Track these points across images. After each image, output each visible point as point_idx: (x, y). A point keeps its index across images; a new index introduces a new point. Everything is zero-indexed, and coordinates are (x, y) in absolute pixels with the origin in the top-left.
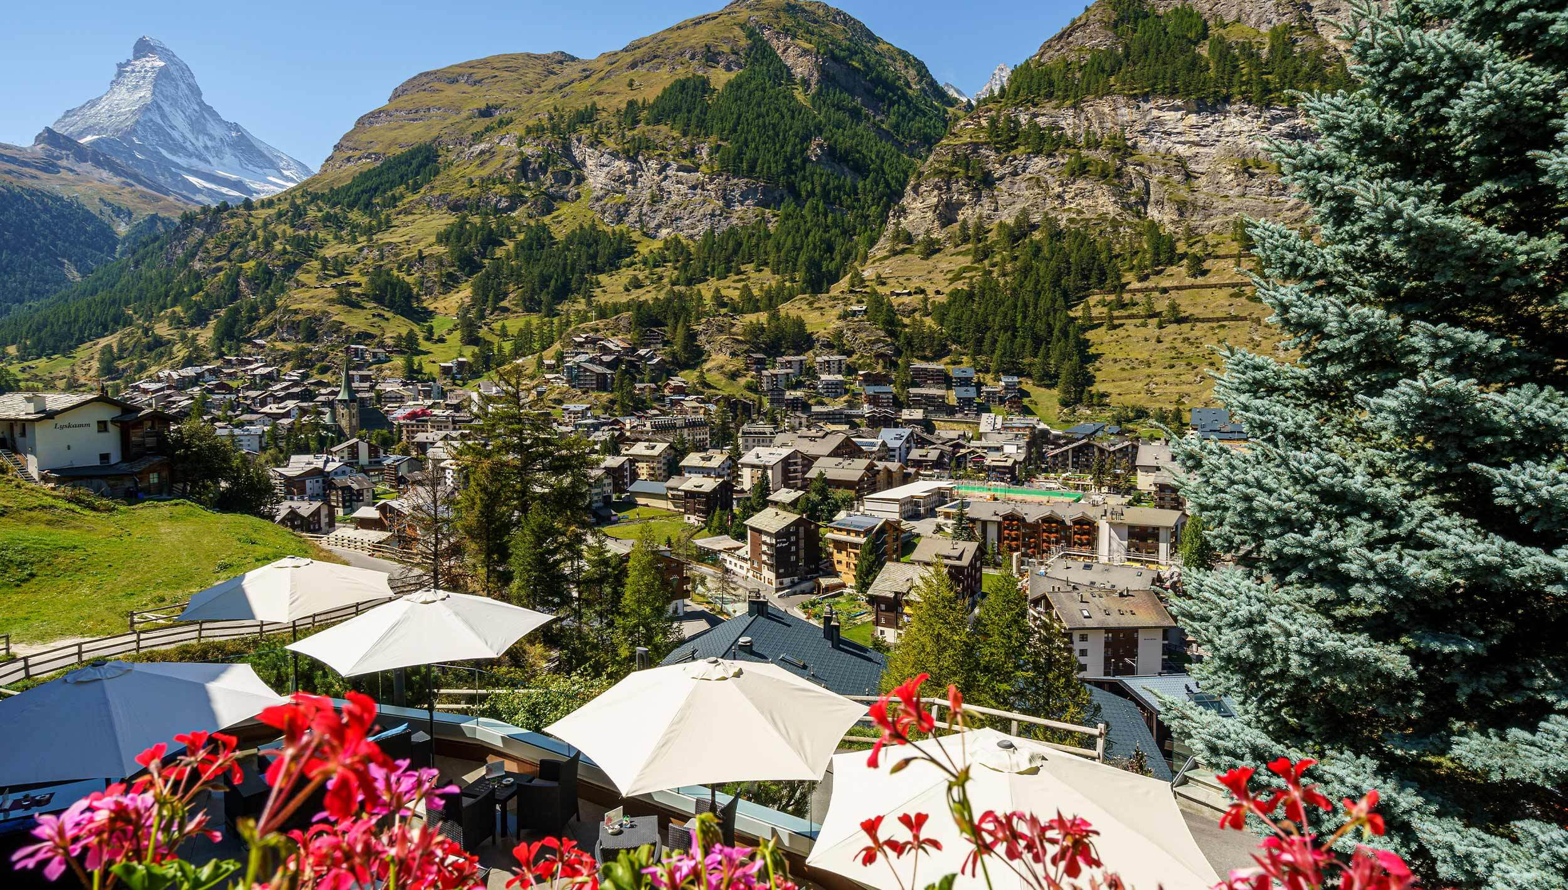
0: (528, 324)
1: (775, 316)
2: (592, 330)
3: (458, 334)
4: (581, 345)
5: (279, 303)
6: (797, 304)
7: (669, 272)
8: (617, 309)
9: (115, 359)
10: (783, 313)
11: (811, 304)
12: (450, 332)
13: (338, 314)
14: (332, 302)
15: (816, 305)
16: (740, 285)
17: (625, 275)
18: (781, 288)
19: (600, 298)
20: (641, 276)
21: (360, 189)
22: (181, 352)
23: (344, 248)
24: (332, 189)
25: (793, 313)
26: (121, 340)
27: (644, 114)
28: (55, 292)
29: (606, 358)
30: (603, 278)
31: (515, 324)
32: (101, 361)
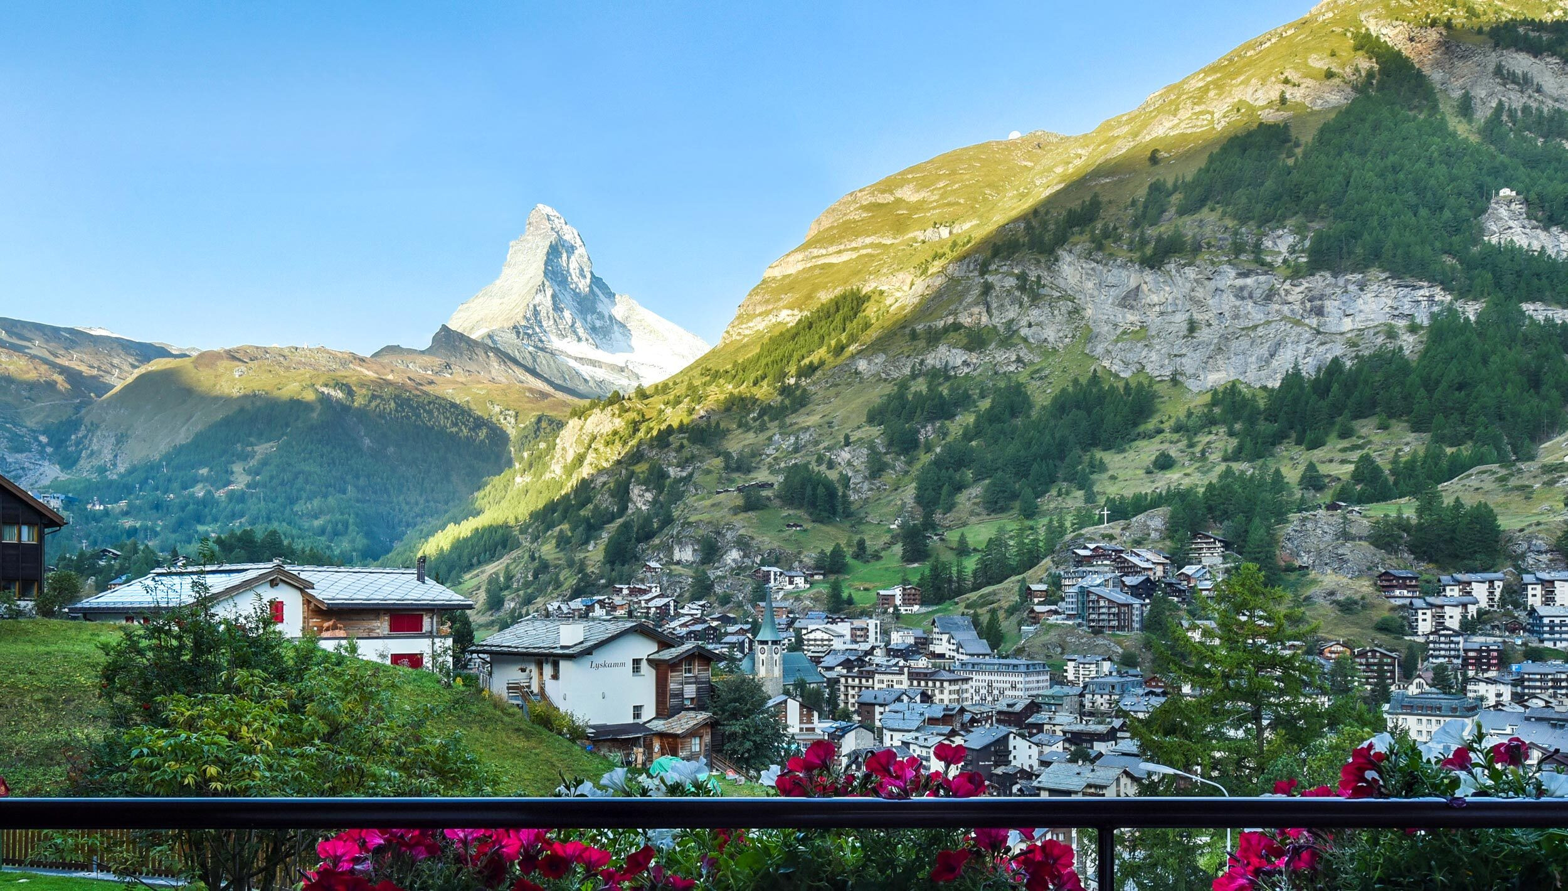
0: (1001, 530)
1: (1429, 504)
2: (1104, 537)
3: (898, 549)
4: (1087, 560)
5: (675, 514)
6: (1474, 482)
7: (1219, 441)
8: (1140, 505)
9: (501, 590)
10: (1448, 501)
11: (1503, 480)
12: (888, 546)
13: (743, 524)
14: (736, 510)
15: (1513, 482)
16: (1355, 456)
17: (1147, 451)
18: (1433, 457)
19: (1109, 489)
20: (1173, 452)
21: (769, 360)
22: (569, 580)
23: (750, 438)
24: (735, 364)
25: (1470, 501)
26: (508, 566)
27: (1176, 198)
28: (446, 512)
29: (1130, 580)
30: (1110, 458)
31: (980, 533)
32: (488, 591)
